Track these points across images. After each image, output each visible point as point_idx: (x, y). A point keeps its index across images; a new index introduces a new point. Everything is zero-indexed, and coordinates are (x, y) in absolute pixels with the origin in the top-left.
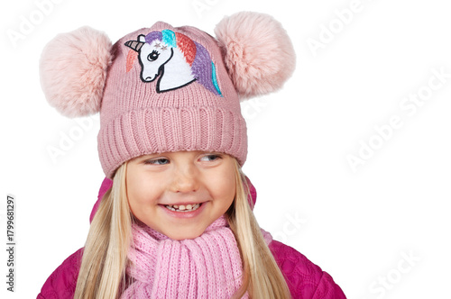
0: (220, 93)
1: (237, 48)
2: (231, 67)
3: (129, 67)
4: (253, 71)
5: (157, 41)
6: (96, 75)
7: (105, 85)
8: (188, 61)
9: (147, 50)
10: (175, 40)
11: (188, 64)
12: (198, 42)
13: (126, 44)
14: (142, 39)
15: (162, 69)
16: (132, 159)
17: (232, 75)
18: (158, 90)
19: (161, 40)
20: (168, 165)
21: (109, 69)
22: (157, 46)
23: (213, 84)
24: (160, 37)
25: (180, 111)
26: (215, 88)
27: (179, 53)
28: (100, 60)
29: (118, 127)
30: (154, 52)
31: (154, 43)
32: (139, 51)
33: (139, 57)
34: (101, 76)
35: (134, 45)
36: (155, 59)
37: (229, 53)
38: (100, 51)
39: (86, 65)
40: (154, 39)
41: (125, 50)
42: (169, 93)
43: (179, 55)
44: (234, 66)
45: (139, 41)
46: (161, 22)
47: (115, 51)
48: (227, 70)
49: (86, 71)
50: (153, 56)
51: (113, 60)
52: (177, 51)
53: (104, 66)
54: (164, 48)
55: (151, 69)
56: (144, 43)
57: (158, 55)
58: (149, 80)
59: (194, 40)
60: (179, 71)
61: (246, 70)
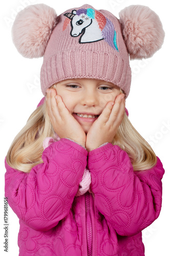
0: (117, 49)
1: (130, 24)
2: (126, 36)
3: (64, 28)
4: (138, 40)
5: (84, 14)
6: (45, 31)
7: (49, 38)
8: (100, 27)
9: (76, 19)
10: (95, 15)
11: (100, 29)
12: (108, 18)
13: (65, 15)
14: (75, 12)
15: (84, 30)
16: (59, 82)
17: (126, 41)
18: (80, 42)
19: (86, 14)
20: (80, 89)
21: (53, 29)
22: (83, 17)
23: (114, 43)
24: (85, 12)
25: (92, 52)
26: (115, 46)
27: (95, 22)
28: (49, 23)
29: (53, 61)
30: (81, 20)
31: (81, 15)
32: (72, 19)
33: (71, 22)
34: (48, 32)
35: (69, 16)
36: (80, 24)
37: (125, 27)
38: (50, 18)
39: (40, 24)
40: (82, 13)
41: (64, 18)
42: (86, 44)
43: (95, 23)
44: (128, 36)
45: (72, 13)
46: (87, 5)
47: (58, 19)
48: (124, 37)
49: (40, 28)
50: (80, 22)
51: (56, 24)
52: (95, 21)
53: (51, 27)
54: (87, 19)
55: (77, 30)
56: (75, 15)
57: (82, 22)
58: (75, 35)
59: (106, 17)
60: (94, 32)
61: (135, 39)
